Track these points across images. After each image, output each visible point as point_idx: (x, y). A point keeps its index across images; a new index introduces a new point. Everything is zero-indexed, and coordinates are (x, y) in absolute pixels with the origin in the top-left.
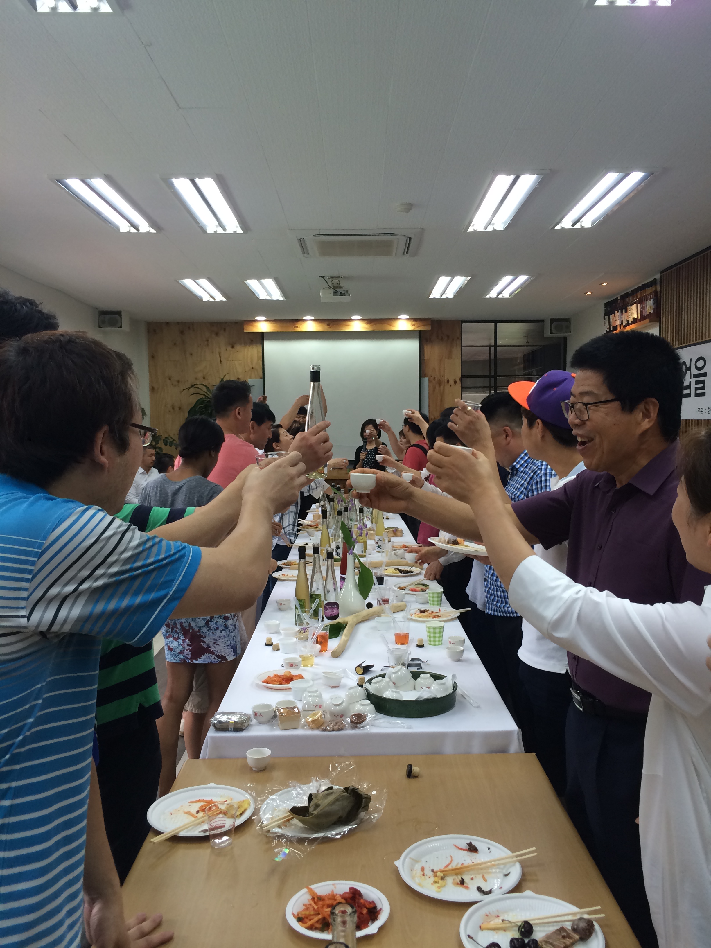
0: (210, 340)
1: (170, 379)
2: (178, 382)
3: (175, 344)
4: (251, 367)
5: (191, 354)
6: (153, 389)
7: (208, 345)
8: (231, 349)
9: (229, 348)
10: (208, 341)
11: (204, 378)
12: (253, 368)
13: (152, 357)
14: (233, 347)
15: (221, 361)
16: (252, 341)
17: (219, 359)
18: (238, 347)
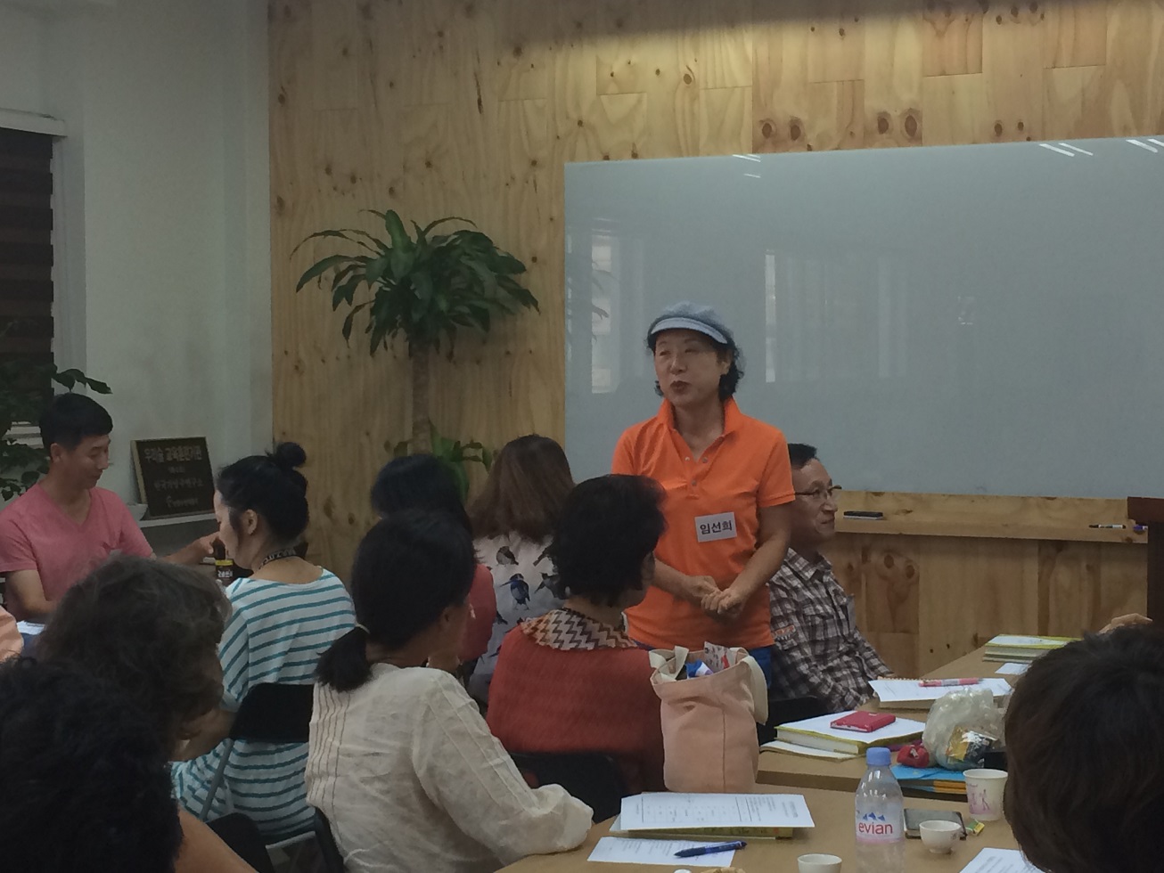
0: (447, 34)
1: (328, 171)
2: (353, 180)
3: (345, 52)
4: (574, 116)
5: (391, 85)
6: (279, 206)
7: (441, 47)
9: (507, 58)
10: (441, 34)
11: (429, 164)
12: (580, 123)
14: (518, 51)
15: (480, 102)
16: (579, 25)
17: (476, 98)
18: (535, 54)
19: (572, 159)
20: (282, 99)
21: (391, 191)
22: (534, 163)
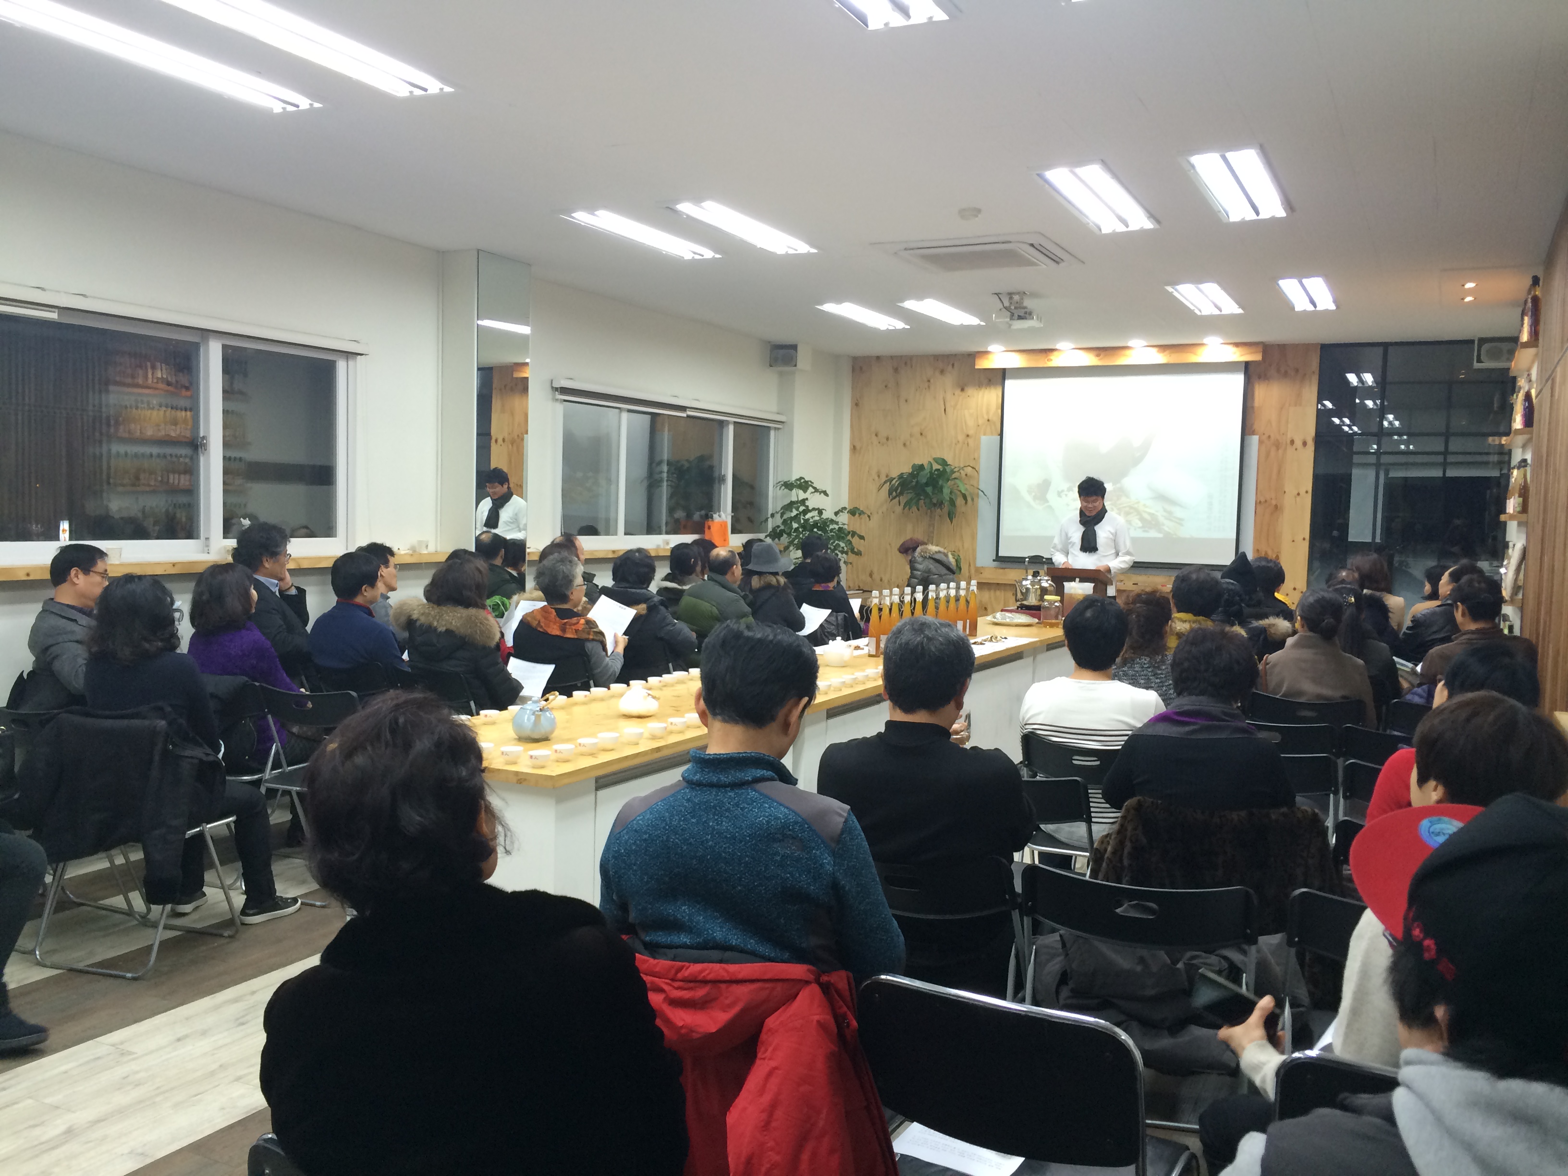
0: (932, 381)
1: (876, 435)
2: (887, 439)
3: (886, 386)
4: (986, 417)
5: (906, 401)
6: (854, 449)
7: (929, 387)
8: (961, 393)
9: (958, 392)
10: (929, 381)
11: (921, 434)
12: (988, 420)
13: (856, 405)
14: (962, 390)
15: (945, 410)
16: (990, 380)
17: (943, 407)
18: (970, 391)
19: (985, 434)
20: (857, 405)
21: (905, 445)
22: (968, 436)
